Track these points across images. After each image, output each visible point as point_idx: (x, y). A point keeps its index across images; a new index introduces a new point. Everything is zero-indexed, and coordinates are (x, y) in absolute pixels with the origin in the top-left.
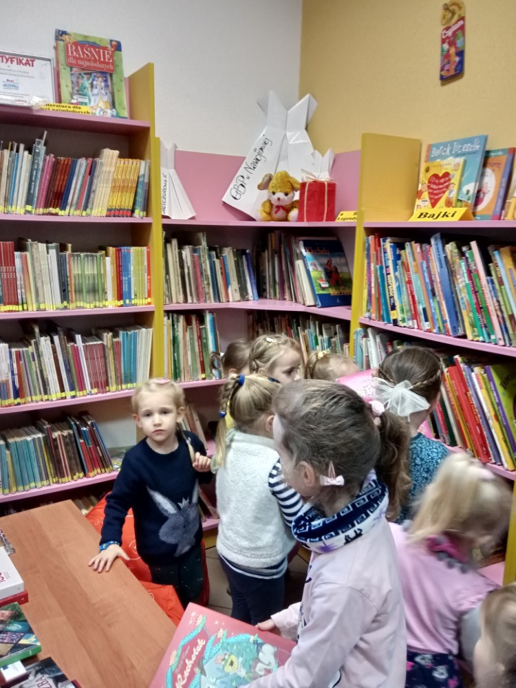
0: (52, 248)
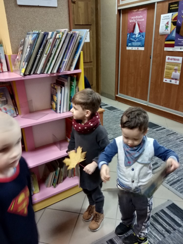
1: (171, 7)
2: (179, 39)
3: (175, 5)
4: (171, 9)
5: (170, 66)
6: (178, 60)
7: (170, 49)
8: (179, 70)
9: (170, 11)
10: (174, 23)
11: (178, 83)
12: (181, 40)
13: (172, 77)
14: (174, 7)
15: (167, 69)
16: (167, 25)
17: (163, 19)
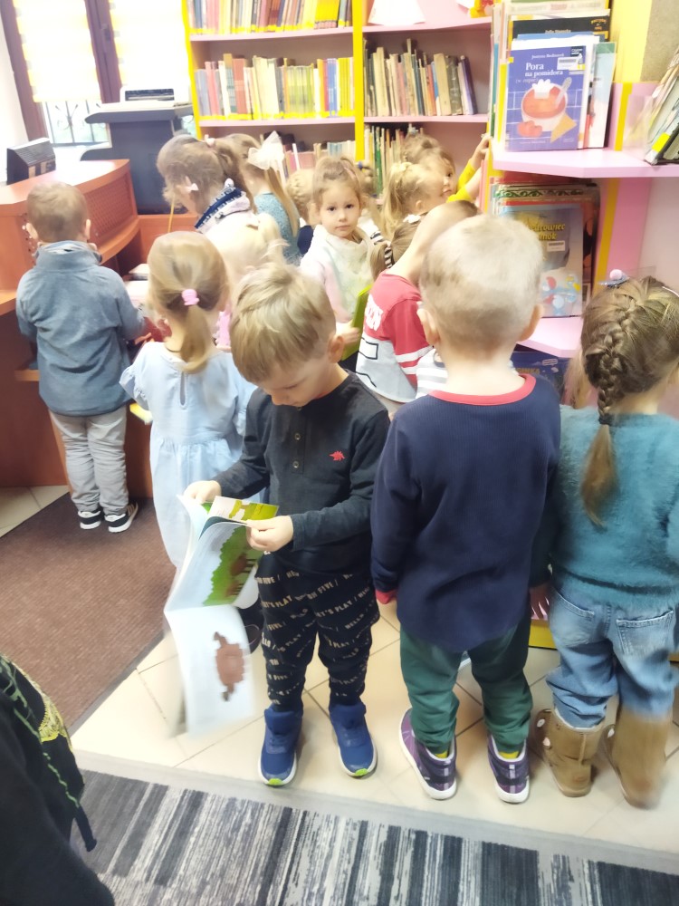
0: (271, 62)
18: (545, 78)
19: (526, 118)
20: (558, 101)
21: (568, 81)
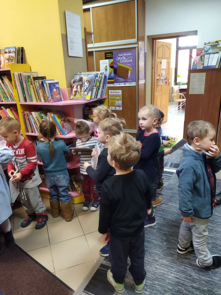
1: (107, 56)
2: (117, 78)
3: (110, 54)
4: (107, 57)
5: (113, 97)
6: (119, 92)
7: (112, 85)
8: (120, 100)
9: (106, 58)
10: (111, 67)
11: (121, 109)
12: (119, 78)
13: (116, 105)
14: (109, 55)
15: (111, 100)
16: (106, 68)
17: (102, 64)
18: (55, 88)
19: (54, 96)
20: (58, 92)
21: (58, 88)
